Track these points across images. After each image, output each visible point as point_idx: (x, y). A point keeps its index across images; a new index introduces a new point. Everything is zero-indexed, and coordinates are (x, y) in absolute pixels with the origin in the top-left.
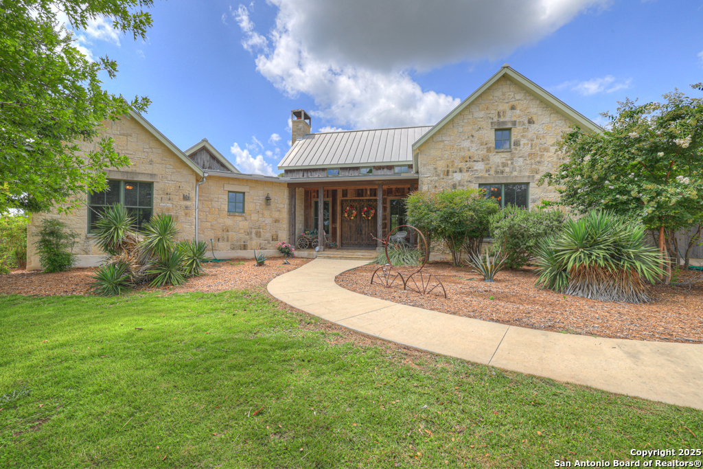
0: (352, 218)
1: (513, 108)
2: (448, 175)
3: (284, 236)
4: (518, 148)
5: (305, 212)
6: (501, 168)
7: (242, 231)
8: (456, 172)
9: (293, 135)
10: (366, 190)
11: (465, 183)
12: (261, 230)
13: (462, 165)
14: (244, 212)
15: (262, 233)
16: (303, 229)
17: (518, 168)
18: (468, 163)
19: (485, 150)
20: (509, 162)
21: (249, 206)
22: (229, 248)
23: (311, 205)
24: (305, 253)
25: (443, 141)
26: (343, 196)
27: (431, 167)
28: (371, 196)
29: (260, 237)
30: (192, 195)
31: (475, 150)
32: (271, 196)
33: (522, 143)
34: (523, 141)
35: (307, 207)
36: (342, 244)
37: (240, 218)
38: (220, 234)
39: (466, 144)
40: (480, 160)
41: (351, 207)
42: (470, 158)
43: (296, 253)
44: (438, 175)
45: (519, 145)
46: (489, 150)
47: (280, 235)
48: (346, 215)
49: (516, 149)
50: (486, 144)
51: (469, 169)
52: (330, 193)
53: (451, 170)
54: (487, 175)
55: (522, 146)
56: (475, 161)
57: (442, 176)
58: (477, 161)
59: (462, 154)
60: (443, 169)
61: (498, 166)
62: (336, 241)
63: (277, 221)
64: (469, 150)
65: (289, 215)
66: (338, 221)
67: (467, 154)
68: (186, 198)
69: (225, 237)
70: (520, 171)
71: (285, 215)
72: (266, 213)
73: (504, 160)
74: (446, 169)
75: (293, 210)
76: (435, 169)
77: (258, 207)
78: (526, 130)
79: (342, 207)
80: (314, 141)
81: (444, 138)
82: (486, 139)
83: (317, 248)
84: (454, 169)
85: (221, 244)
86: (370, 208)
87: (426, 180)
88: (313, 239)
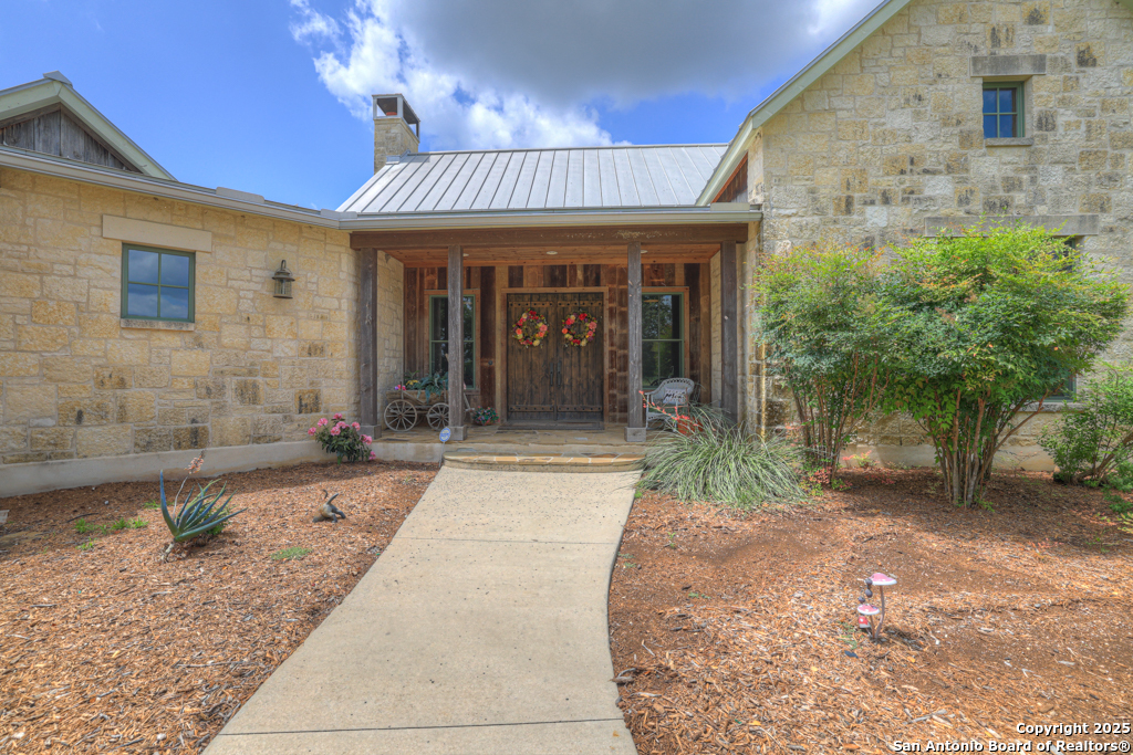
0: (536, 343)
1: (1035, 18)
2: (848, 211)
3: (339, 396)
4: (1051, 136)
5: (406, 326)
6: (1001, 193)
7: (186, 384)
8: (872, 203)
9: (376, 151)
10: (574, 267)
11: (900, 237)
12: (260, 380)
13: (891, 182)
14: (191, 319)
15: (263, 391)
16: (400, 372)
17: (1049, 195)
18: (906, 177)
19: (956, 140)
20: (1025, 177)
21: (210, 297)
22: (128, 445)
23: (421, 307)
24: (406, 447)
25: (832, 111)
26: (511, 286)
27: (799, 187)
28: (586, 283)
29: (254, 400)
31: (930, 140)
32: (291, 267)
33: (1060, 120)
34: (1064, 117)
35: (411, 312)
36: (509, 413)
37: (175, 340)
38: (84, 395)
39: (901, 120)
40: (942, 167)
41: (533, 312)
42: (912, 162)
43: (379, 449)
44: (820, 211)
45: (1053, 128)
46: (966, 140)
47: (325, 393)
48: (520, 336)
49: (1044, 139)
50: (959, 122)
51: (910, 195)
52: (476, 276)
53: (857, 195)
54: (962, 214)
55: (1061, 130)
56: (926, 172)
57: (831, 213)
58: (934, 173)
59: (890, 149)
60: (835, 194)
61: (994, 188)
62: (492, 404)
63: (314, 350)
64: (909, 139)
65: (357, 332)
66: (499, 350)
67: (902, 150)
69: (112, 406)
70: (1057, 203)
71: (341, 333)
72: (279, 324)
73: (1009, 171)
74: (844, 194)
75: (369, 315)
76: (812, 191)
77: (245, 305)
78: (1071, 84)
79: (508, 314)
80: (427, 166)
81: (837, 103)
82: (957, 109)
83: (446, 433)
84: (868, 195)
85: (90, 434)
86: (584, 316)
87: (783, 226)
88: (430, 403)
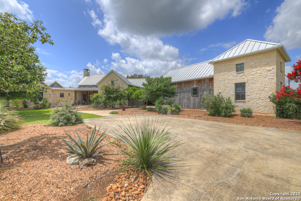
1: (114, 77)
30: (51, 94)
32: (70, 93)
34: (116, 84)
37: (63, 98)
38: (58, 102)
39: (106, 84)
65: (75, 97)
68: (50, 95)
72: (69, 97)
78: (116, 82)
82: (110, 83)
87: (99, 91)
